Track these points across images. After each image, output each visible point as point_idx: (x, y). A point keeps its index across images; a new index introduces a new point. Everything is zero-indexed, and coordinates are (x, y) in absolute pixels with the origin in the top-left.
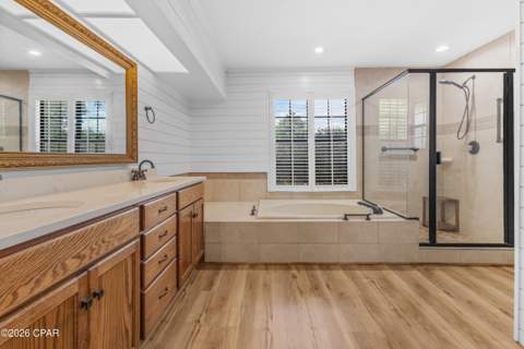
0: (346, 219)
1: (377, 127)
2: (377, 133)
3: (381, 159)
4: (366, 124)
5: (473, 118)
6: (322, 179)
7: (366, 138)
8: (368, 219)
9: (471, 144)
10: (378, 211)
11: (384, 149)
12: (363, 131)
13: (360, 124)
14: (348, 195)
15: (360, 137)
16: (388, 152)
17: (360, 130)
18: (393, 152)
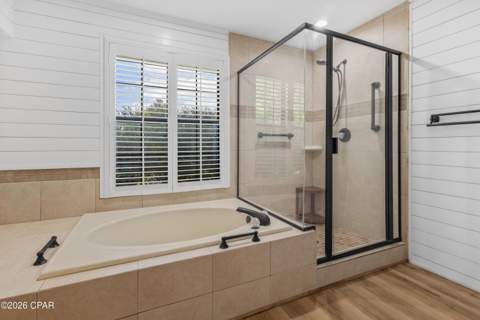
0: (224, 245)
1: (253, 109)
2: (253, 116)
3: (258, 146)
4: (241, 104)
5: (344, 104)
6: (186, 174)
7: (241, 120)
8: (256, 239)
9: (341, 131)
10: (265, 222)
11: (260, 135)
12: (238, 111)
13: (235, 103)
14: (220, 193)
15: (235, 119)
16: (264, 139)
17: (235, 111)
18: (269, 139)
